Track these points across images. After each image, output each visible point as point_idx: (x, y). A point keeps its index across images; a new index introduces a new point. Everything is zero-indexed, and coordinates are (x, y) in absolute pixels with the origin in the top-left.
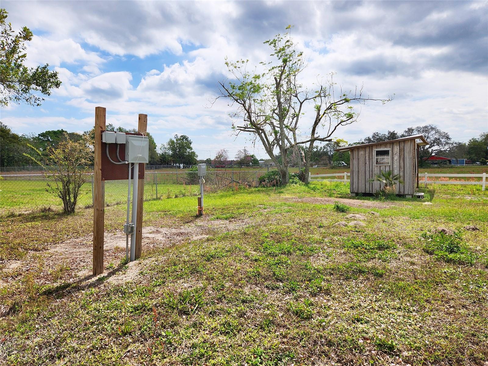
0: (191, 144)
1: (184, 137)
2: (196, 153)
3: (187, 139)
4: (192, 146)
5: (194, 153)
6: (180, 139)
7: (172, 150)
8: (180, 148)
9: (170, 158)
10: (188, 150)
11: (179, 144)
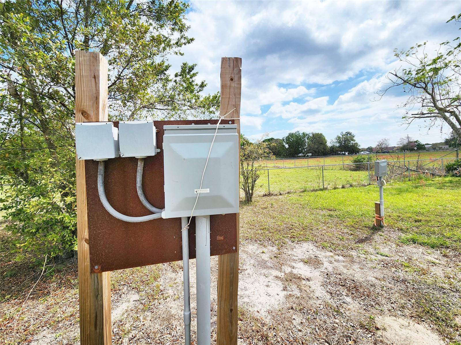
0: (354, 137)
1: (348, 133)
2: (359, 144)
3: (350, 134)
4: (354, 138)
5: (357, 143)
6: (345, 135)
7: (339, 143)
8: (345, 141)
9: (337, 149)
10: (352, 142)
11: (344, 138)
